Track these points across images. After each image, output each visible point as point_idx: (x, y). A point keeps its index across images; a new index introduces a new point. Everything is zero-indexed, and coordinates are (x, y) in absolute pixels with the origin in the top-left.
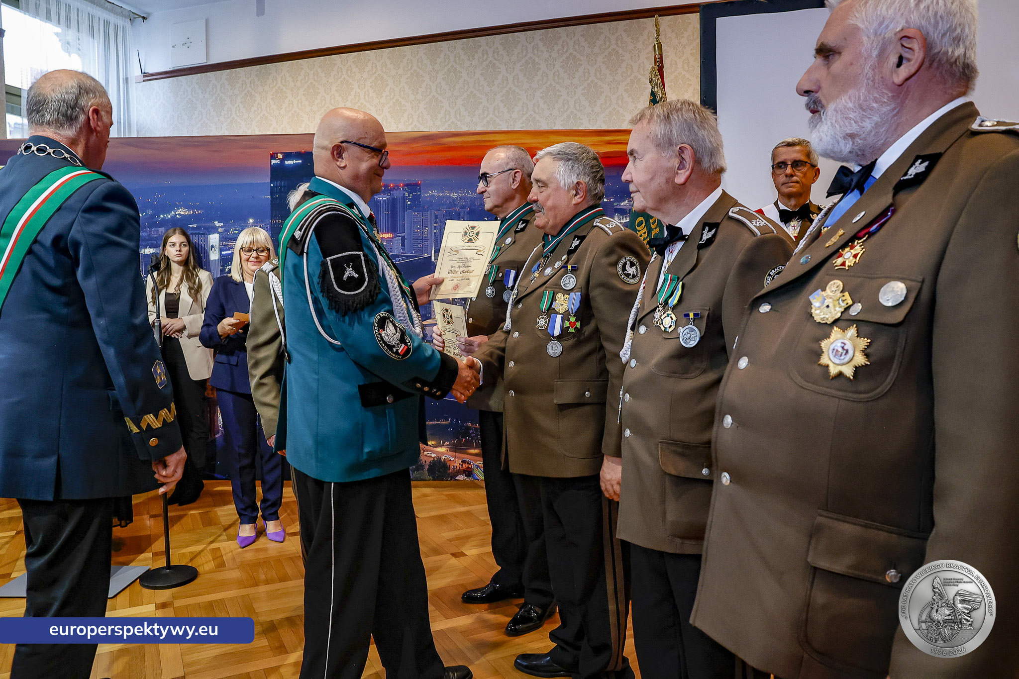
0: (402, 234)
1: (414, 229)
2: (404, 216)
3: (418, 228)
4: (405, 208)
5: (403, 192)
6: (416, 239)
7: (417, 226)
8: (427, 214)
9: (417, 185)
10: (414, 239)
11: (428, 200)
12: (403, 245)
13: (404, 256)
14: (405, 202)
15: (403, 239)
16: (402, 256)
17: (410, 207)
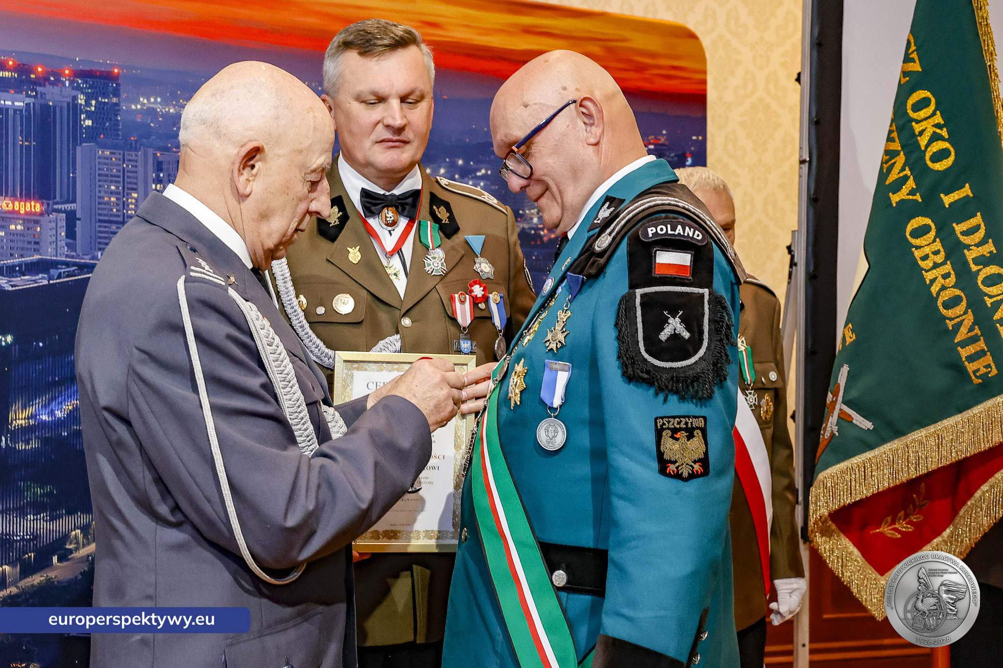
0: (68, 206)
1: (102, 194)
2: (74, 154)
3: (112, 193)
4: (76, 135)
5: (69, 92)
6: (105, 221)
7: (109, 187)
8: (134, 157)
9: (108, 77)
10: (100, 221)
11: (139, 120)
12: (71, 233)
13: (75, 264)
14: (76, 120)
15: (71, 218)
16: (67, 264)
17: (92, 135)
